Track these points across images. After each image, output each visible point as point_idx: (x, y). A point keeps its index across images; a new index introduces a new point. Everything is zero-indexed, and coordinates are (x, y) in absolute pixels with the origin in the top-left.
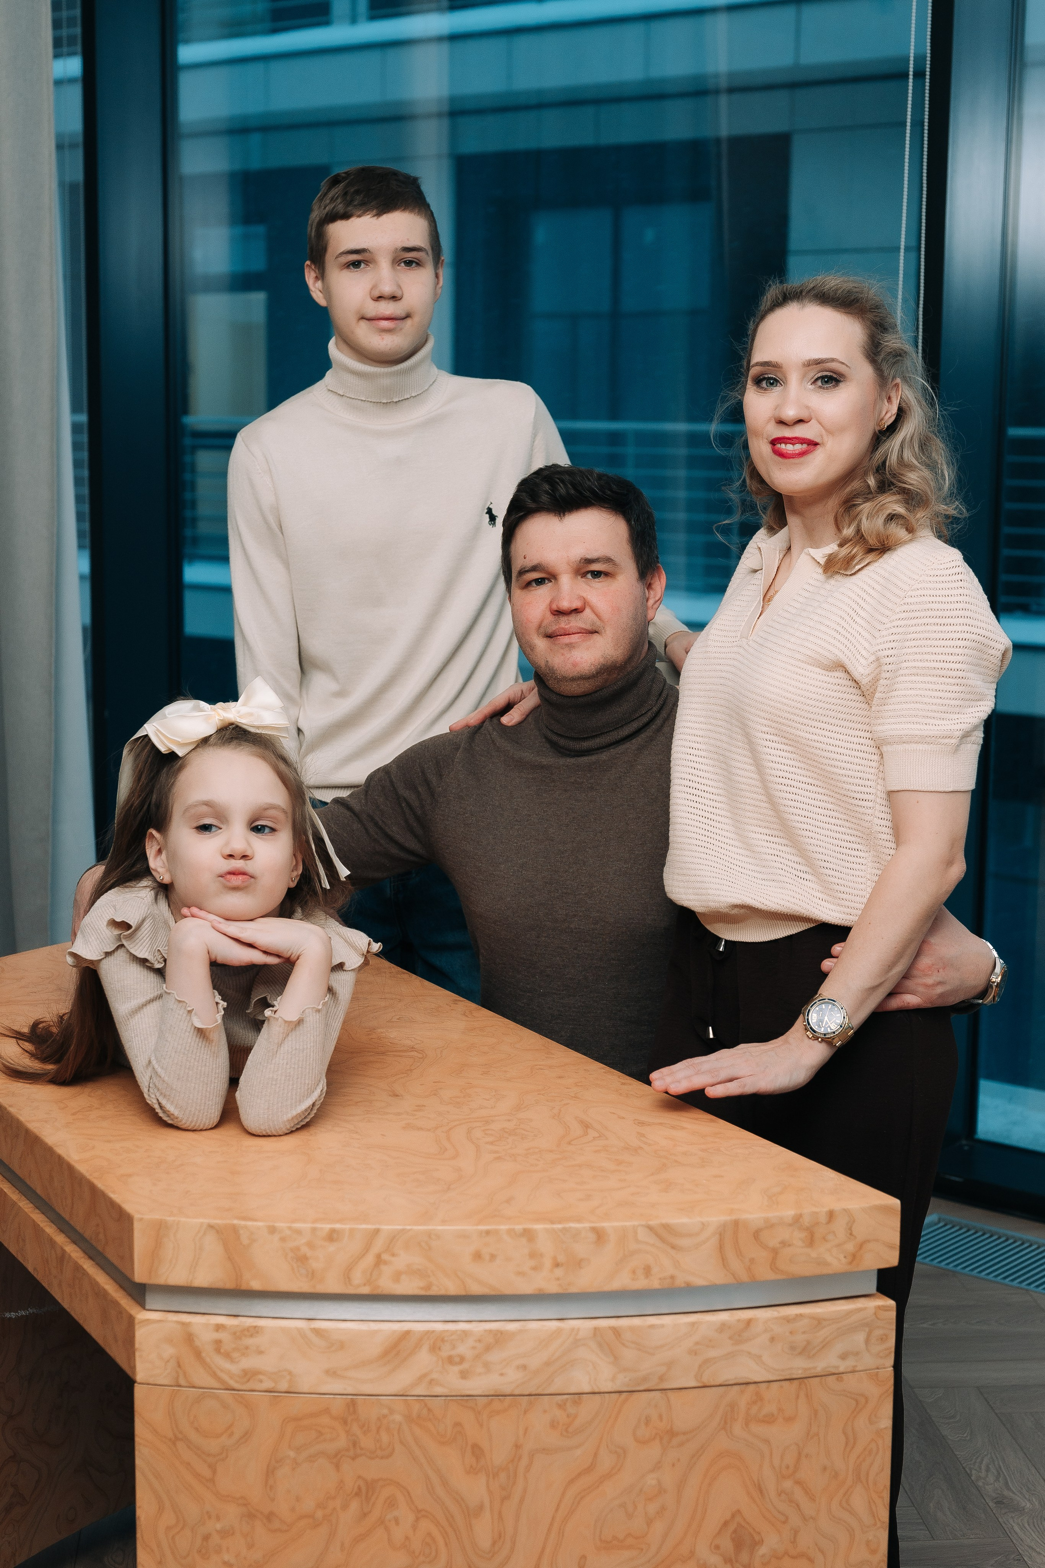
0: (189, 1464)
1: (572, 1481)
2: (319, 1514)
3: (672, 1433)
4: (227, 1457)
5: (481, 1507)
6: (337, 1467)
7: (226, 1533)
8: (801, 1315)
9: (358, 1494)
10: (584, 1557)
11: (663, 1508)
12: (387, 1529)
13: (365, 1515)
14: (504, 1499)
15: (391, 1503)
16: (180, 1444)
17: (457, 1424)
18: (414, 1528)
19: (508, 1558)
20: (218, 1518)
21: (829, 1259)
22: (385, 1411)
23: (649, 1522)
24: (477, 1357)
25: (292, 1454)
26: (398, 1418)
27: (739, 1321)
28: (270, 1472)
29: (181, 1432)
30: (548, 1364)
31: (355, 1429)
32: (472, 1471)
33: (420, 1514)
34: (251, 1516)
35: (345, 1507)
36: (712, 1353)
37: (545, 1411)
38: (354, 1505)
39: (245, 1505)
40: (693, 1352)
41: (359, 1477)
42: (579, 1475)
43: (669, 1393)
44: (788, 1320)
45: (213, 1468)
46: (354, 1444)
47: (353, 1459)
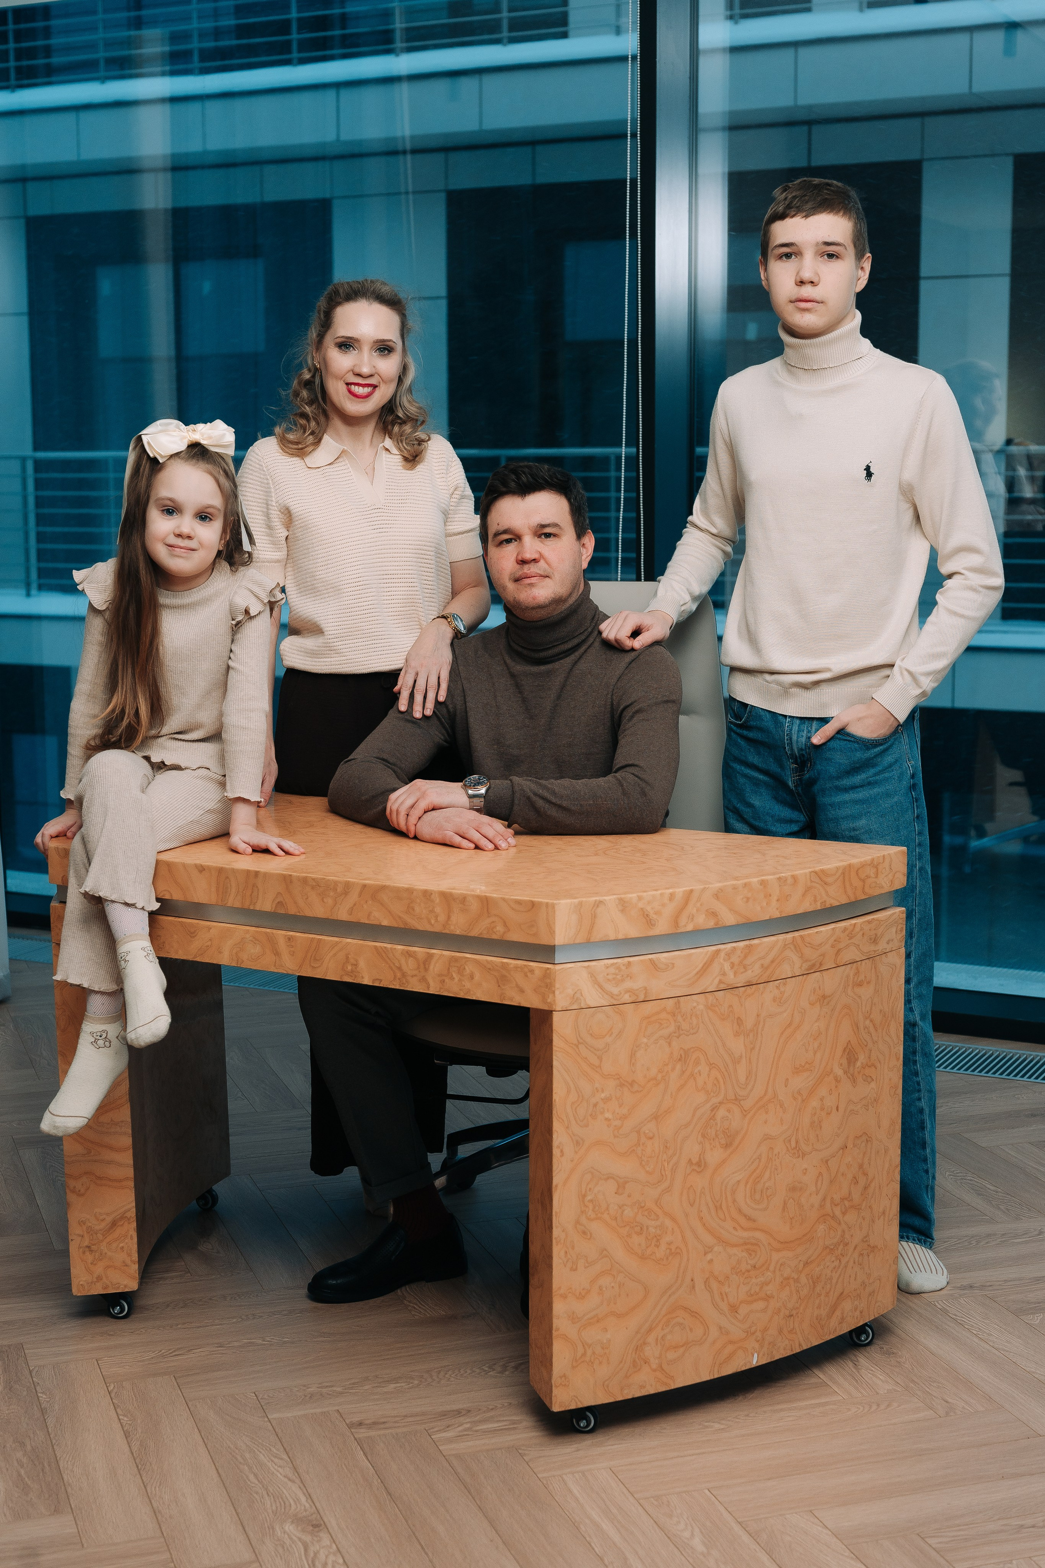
0: (586, 1058)
1: (782, 1033)
2: (659, 1077)
3: (824, 997)
4: (608, 1049)
5: (741, 1057)
6: (670, 1044)
7: (607, 1100)
8: (874, 919)
9: (680, 1060)
10: (787, 1079)
11: (821, 1044)
12: (695, 1079)
13: (684, 1072)
14: (753, 1048)
15: (697, 1062)
16: (580, 1046)
17: (731, 1006)
18: (709, 1075)
19: (753, 1086)
20: (603, 1091)
21: (883, 884)
22: (695, 1004)
23: (815, 1053)
24: (741, 962)
25: (645, 1040)
26: (701, 1007)
27: (851, 925)
28: (633, 1055)
29: (582, 1039)
30: (772, 962)
31: (679, 1018)
32: (737, 1034)
33: (712, 1066)
34: (622, 1085)
35: (673, 1069)
36: (842, 945)
37: (771, 992)
38: (678, 1067)
39: (618, 1079)
40: (833, 946)
41: (681, 1048)
42: (785, 1029)
43: (823, 972)
44: (869, 922)
45: (600, 1058)
46: (679, 1027)
47: (678, 1037)
